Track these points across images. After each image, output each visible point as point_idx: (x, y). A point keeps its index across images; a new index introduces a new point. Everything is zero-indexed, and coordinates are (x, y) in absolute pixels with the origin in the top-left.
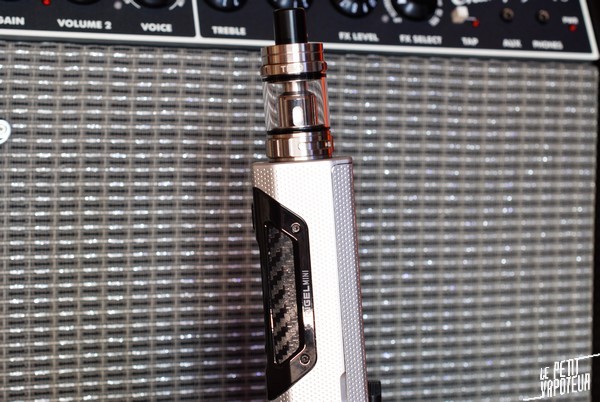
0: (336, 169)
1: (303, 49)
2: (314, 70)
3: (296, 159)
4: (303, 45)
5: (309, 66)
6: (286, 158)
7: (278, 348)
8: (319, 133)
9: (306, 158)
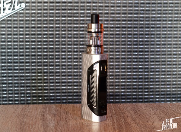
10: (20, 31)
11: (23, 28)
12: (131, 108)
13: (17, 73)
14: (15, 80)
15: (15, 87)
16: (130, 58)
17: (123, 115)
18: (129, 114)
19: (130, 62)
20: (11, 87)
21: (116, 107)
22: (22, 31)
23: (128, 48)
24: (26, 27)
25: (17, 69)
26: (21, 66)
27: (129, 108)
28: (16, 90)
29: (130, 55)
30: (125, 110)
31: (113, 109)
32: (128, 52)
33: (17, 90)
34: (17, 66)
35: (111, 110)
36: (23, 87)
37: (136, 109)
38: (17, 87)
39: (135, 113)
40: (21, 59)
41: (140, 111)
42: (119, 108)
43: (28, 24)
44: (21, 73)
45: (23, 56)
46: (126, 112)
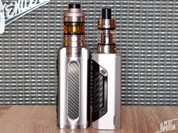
0: (117, 57)
1: (109, 21)
2: (112, 27)
3: (105, 53)
4: (109, 20)
5: (111, 26)
6: (103, 52)
7: (96, 107)
8: (112, 46)
9: (107, 53)
10: (45, 26)
11: (47, 23)
12: (155, 112)
13: (40, 71)
14: (39, 79)
15: (39, 86)
16: (164, 57)
17: (146, 119)
18: (153, 118)
19: (163, 61)
20: (34, 86)
21: (138, 110)
22: (47, 26)
23: (162, 46)
24: (51, 22)
25: (41, 68)
26: (45, 64)
27: (153, 112)
28: (39, 90)
29: (164, 53)
30: (149, 114)
31: (136, 112)
32: (162, 50)
33: (41, 90)
34: (40, 64)
35: (133, 114)
36: (47, 86)
37: (161, 113)
38: (41, 86)
39: (160, 117)
40: (45, 56)
41: (166, 115)
42: (142, 111)
43: (53, 19)
44: (45, 71)
45: (47, 53)
46: (150, 116)
